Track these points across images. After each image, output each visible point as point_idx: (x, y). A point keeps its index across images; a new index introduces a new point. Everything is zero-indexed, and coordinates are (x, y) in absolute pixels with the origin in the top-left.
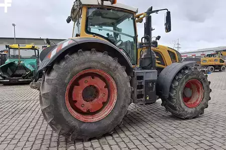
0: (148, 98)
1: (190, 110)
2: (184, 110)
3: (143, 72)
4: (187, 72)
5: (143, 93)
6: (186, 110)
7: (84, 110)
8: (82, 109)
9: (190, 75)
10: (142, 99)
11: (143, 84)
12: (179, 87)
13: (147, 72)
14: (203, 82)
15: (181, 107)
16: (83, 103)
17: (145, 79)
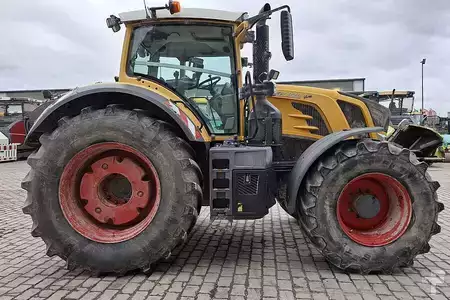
0: (240, 209)
1: (361, 251)
2: (340, 249)
3: (227, 152)
4: (351, 153)
5: (228, 196)
6: (347, 248)
7: (100, 217)
8: (96, 216)
9: (361, 161)
10: (226, 210)
11: (229, 176)
12: (323, 190)
13: (237, 152)
14: (407, 181)
15: (331, 239)
16: (99, 206)
17: (234, 165)
